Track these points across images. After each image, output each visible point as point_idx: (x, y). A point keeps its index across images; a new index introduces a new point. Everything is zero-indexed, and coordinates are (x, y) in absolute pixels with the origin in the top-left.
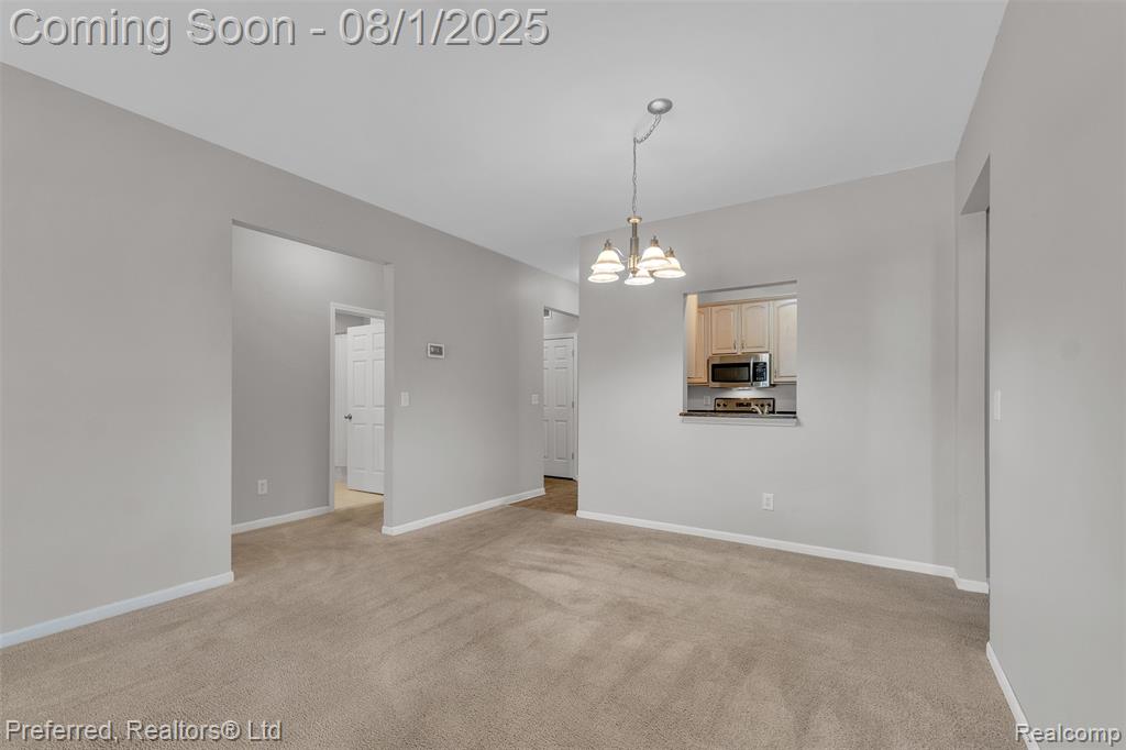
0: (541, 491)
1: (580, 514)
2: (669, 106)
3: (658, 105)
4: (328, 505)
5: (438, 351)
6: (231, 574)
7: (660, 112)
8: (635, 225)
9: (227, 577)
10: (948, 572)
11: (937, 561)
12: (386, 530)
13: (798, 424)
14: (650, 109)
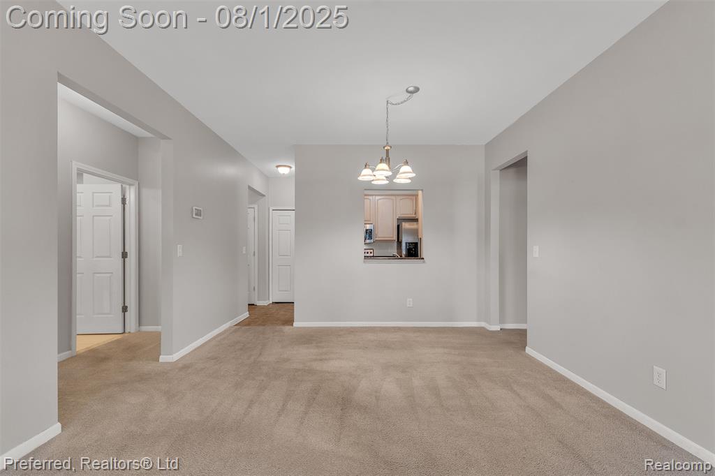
0: (246, 315)
1: (295, 324)
2: (417, 90)
3: (411, 89)
4: (70, 349)
5: (199, 213)
6: (59, 425)
7: (411, 92)
8: (387, 151)
9: (56, 429)
10: (483, 324)
11: (478, 321)
12: (163, 358)
13: (424, 262)
14: (407, 91)
